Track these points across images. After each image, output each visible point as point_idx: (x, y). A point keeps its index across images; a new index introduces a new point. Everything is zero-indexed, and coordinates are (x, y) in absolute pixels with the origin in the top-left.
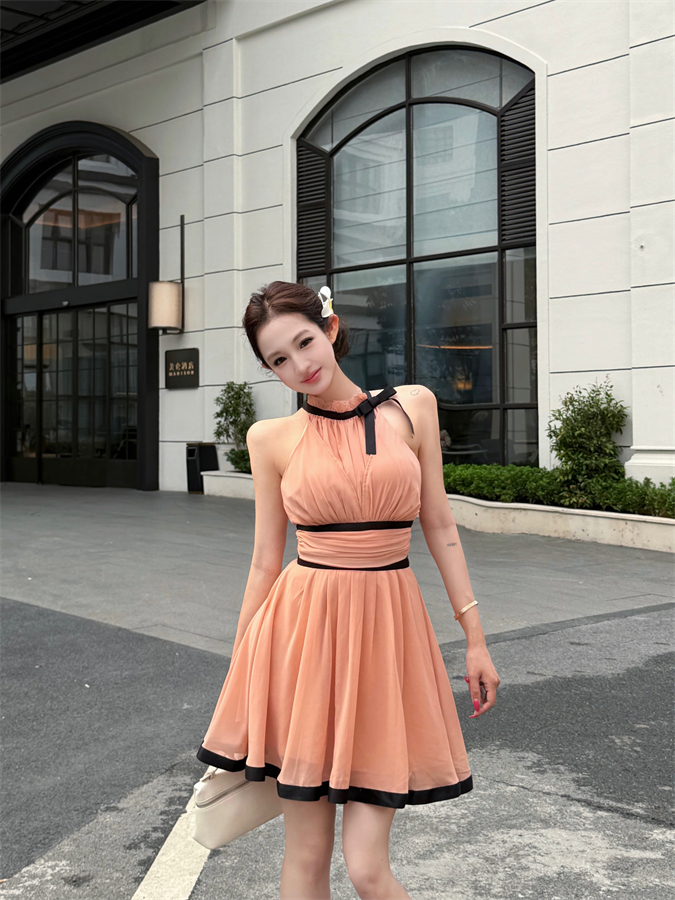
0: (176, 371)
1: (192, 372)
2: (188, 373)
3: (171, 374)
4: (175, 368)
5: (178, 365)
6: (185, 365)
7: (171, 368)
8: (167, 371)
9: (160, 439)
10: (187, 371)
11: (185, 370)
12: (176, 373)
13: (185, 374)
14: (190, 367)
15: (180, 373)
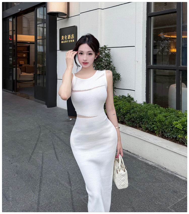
0: (65, 40)
1: (73, 41)
2: (71, 41)
3: (62, 42)
4: (64, 38)
5: (66, 37)
6: (69, 36)
7: (63, 39)
8: (61, 40)
9: (58, 78)
10: (70, 39)
11: (69, 39)
12: (65, 42)
13: (69, 42)
14: (72, 38)
15: (67, 41)
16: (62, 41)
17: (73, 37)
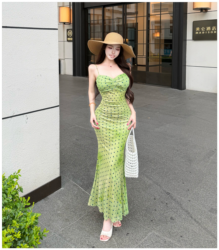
1: (215, 32)
2: (212, 32)
4: (200, 29)
5: (203, 28)
11: (209, 31)
12: (202, 33)
13: (209, 33)
15: (205, 32)
16: (197, 32)
17: (214, 29)
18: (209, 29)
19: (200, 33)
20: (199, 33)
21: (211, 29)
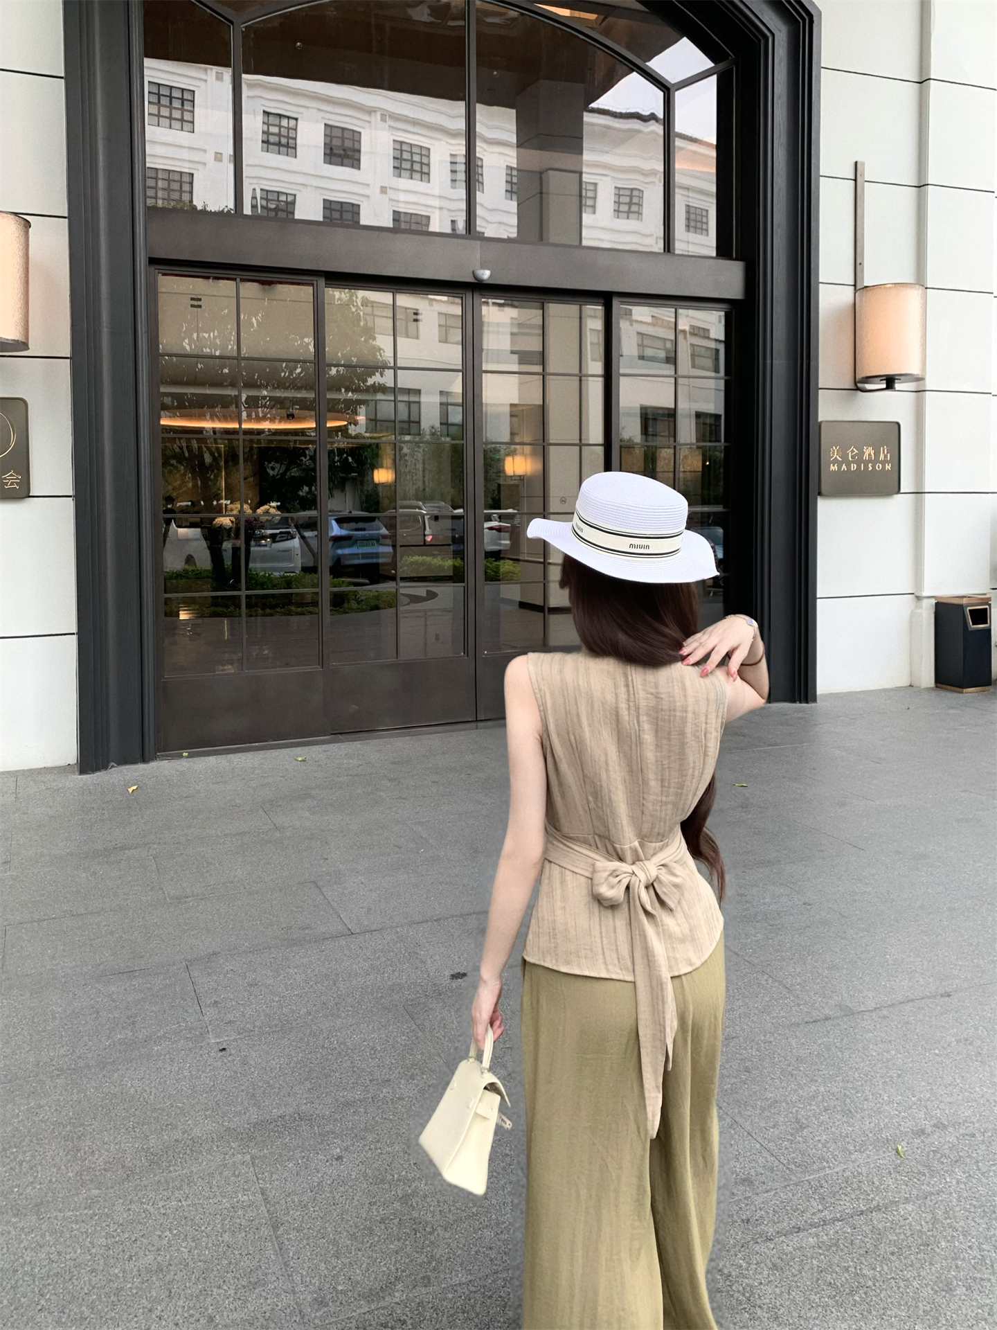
0: (848, 462)
1: (888, 466)
2: (879, 467)
3: (834, 468)
4: (844, 455)
5: (852, 452)
6: (869, 452)
7: (836, 457)
10: (874, 463)
11: (870, 461)
12: (848, 466)
13: (870, 468)
14: (882, 457)
15: (859, 467)
16: (834, 463)
17: (886, 456)
18: (870, 455)
19: (844, 466)
20: (840, 467)
21: (877, 454)
